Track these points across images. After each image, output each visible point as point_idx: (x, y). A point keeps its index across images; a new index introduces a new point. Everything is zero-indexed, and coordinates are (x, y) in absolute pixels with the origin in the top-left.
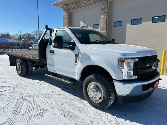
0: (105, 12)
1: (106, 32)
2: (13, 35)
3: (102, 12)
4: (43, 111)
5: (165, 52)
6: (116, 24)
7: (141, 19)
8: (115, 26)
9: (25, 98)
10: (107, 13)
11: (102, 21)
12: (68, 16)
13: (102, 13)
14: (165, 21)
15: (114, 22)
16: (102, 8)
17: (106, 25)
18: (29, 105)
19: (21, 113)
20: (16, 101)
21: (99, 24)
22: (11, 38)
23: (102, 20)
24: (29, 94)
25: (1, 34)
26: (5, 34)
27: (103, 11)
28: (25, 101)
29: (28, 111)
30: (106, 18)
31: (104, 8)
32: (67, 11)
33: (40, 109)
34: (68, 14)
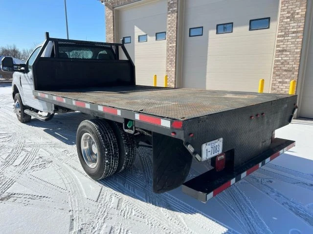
0: (175, 10)
1: (176, 45)
2: (24, 51)
3: (169, 10)
4: (45, 162)
5: (263, 80)
6: (193, 33)
7: (232, 23)
8: (191, 35)
9: (25, 148)
10: (177, 12)
11: (169, 27)
12: (113, 16)
13: (170, 12)
14: (269, 28)
15: (190, 29)
16: (169, 3)
17: (177, 35)
18: (27, 157)
19: (14, 164)
20: (10, 152)
21: (165, 32)
22: (21, 57)
23: (169, 24)
24: (32, 144)
25: (1, 50)
26: (9, 48)
27: (171, 9)
28: (23, 152)
29: (25, 162)
30: (176, 21)
31: (172, 4)
32: (113, 8)
33: (42, 160)
34: (113, 14)
